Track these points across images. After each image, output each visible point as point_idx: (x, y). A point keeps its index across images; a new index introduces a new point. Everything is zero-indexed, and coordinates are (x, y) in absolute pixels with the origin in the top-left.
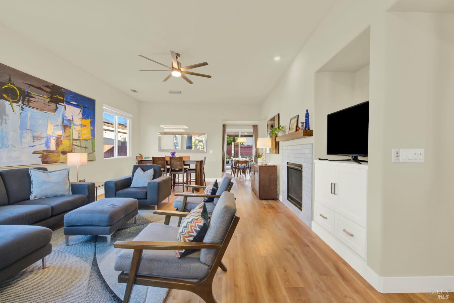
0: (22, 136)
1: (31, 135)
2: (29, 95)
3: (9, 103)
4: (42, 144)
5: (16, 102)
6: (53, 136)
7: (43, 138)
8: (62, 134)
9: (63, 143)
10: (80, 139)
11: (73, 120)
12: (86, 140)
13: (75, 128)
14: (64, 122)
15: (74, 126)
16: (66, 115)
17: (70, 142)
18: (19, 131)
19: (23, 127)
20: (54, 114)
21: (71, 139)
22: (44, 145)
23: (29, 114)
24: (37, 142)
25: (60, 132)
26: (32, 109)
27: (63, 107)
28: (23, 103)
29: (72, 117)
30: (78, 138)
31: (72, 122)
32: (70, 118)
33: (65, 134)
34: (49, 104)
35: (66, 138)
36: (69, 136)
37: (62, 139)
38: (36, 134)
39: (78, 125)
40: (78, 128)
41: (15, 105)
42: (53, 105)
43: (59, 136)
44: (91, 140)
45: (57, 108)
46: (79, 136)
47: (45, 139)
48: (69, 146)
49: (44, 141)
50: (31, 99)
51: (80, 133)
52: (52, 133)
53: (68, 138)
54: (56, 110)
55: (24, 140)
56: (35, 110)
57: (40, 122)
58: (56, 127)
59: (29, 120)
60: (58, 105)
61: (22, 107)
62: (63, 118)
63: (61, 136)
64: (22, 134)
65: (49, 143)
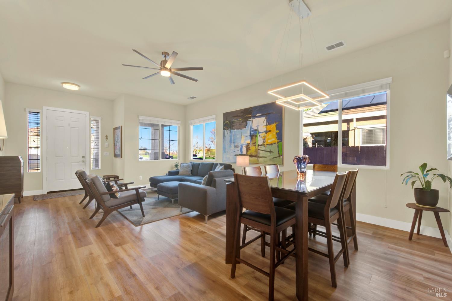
0: (230, 147)
1: (234, 145)
2: (233, 123)
3: (226, 130)
4: (238, 150)
5: (228, 129)
6: (244, 144)
7: (239, 146)
8: (250, 142)
9: (251, 148)
10: (264, 144)
11: (258, 129)
12: (271, 144)
13: (260, 135)
14: (252, 132)
15: (259, 134)
16: (253, 127)
17: (256, 147)
18: (229, 144)
19: (231, 142)
20: (245, 129)
21: (257, 145)
22: (239, 151)
23: (233, 133)
24: (237, 149)
25: (249, 141)
26: (234, 130)
27: (251, 121)
28: (231, 129)
29: (257, 127)
30: (263, 143)
31: (257, 131)
32: (256, 128)
33: (252, 141)
34: (242, 123)
35: (253, 145)
36: (255, 143)
37: (250, 146)
38: (236, 145)
39: (263, 132)
40: (263, 135)
41: (228, 130)
42: (244, 123)
43: (248, 144)
44: (277, 144)
45: (247, 124)
46: (263, 142)
47: (240, 147)
48: (255, 151)
49: (239, 148)
50: (234, 124)
51: (264, 139)
52: (244, 143)
53: (254, 144)
54: (246, 125)
55: (231, 149)
56: (236, 130)
57: (238, 136)
58: (246, 138)
59: (233, 137)
60: (247, 122)
61: (230, 131)
62: (251, 130)
63: (249, 143)
64: (230, 145)
65: (242, 150)
